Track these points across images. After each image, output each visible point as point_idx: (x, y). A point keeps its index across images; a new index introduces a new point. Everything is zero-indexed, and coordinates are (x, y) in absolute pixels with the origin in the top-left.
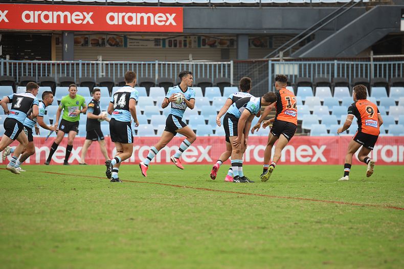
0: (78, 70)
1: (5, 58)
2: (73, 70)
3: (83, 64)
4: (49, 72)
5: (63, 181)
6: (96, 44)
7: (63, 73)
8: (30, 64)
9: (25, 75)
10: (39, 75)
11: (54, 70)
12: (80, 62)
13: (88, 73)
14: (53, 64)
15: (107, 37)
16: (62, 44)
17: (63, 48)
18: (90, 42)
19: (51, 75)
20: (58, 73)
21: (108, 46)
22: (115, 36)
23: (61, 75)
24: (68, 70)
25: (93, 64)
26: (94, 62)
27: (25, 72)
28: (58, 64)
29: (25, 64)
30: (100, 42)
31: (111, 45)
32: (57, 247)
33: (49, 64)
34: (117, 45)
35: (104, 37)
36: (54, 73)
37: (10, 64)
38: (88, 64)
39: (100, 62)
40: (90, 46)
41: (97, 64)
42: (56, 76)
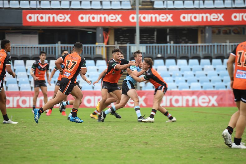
0: (214, 49)
1: (170, 43)
2: (211, 49)
3: (217, 46)
4: (197, 50)
5: (206, 117)
6: (226, 33)
7: (205, 51)
8: (185, 46)
9: (182, 53)
10: (191, 53)
11: (199, 49)
12: (216, 44)
13: (220, 51)
14: (199, 46)
15: (232, 29)
16: (205, 33)
17: (205, 36)
18: (222, 32)
19: (198, 53)
20: (202, 51)
21: (233, 34)
22: (237, 28)
23: (204, 53)
24: (208, 49)
25: (223, 46)
26: (224, 44)
27: (182, 51)
28: (202, 46)
29: (182, 46)
30: (228, 31)
31: (235, 33)
32: (202, 157)
33: (196, 46)
34: (238, 33)
35: (230, 28)
36: (199, 51)
37: (173, 46)
38: (220, 46)
39: (228, 44)
40: (222, 34)
41: (226, 46)
42: (201, 53)
